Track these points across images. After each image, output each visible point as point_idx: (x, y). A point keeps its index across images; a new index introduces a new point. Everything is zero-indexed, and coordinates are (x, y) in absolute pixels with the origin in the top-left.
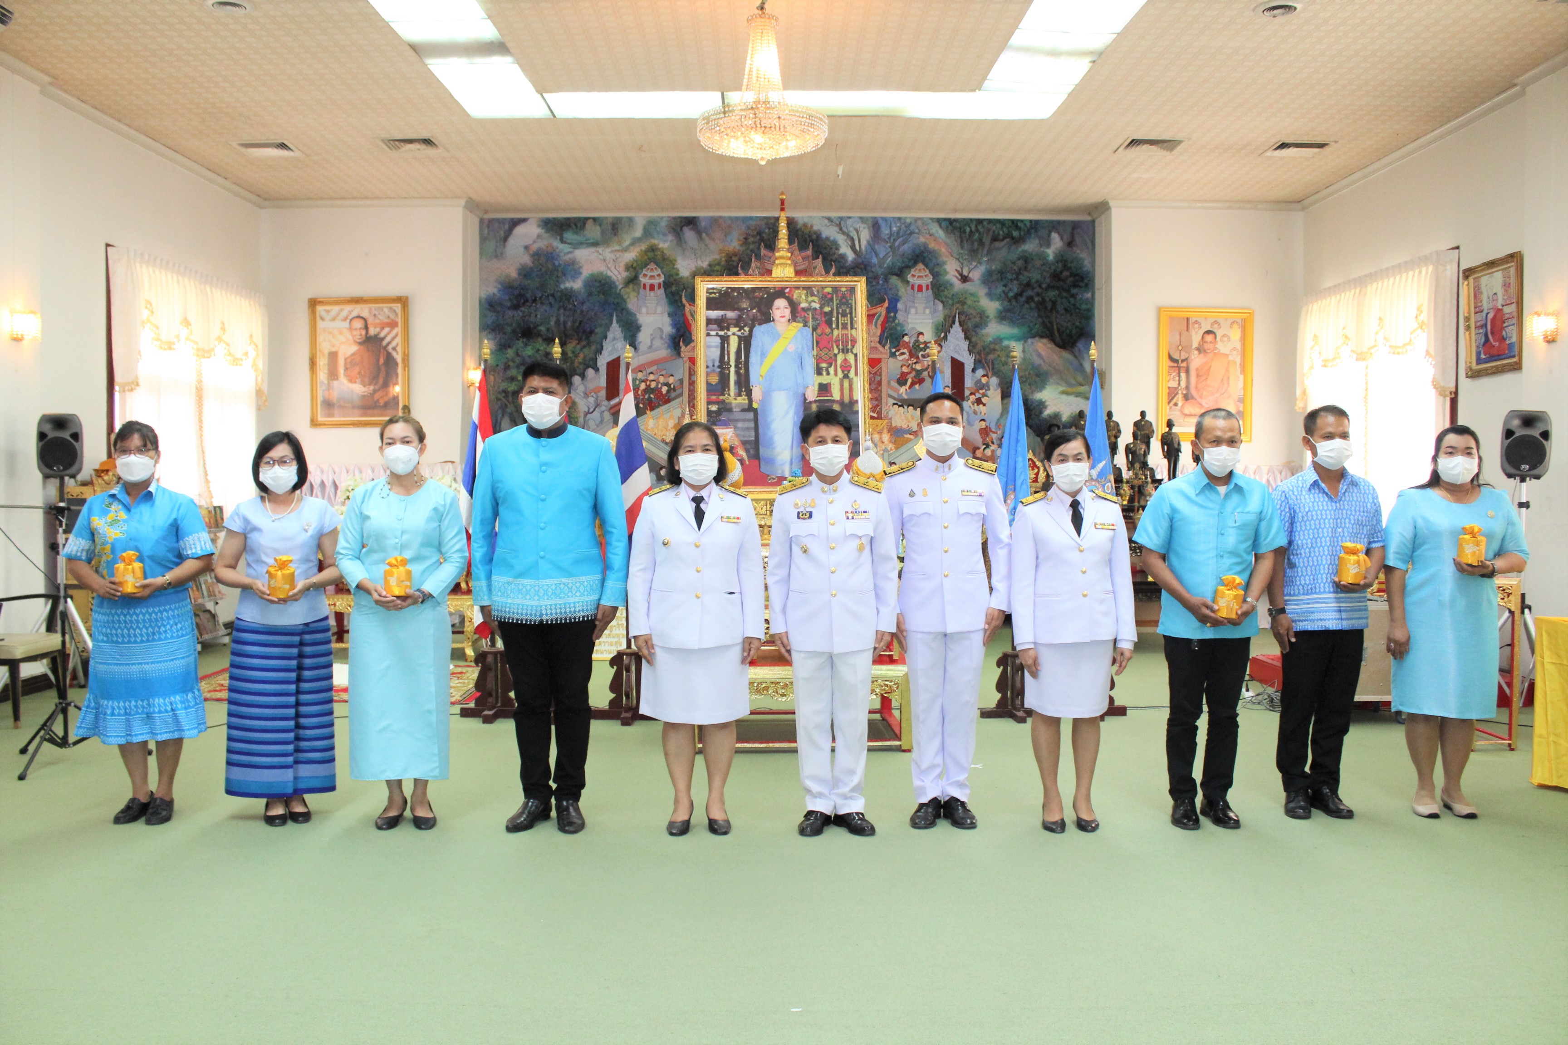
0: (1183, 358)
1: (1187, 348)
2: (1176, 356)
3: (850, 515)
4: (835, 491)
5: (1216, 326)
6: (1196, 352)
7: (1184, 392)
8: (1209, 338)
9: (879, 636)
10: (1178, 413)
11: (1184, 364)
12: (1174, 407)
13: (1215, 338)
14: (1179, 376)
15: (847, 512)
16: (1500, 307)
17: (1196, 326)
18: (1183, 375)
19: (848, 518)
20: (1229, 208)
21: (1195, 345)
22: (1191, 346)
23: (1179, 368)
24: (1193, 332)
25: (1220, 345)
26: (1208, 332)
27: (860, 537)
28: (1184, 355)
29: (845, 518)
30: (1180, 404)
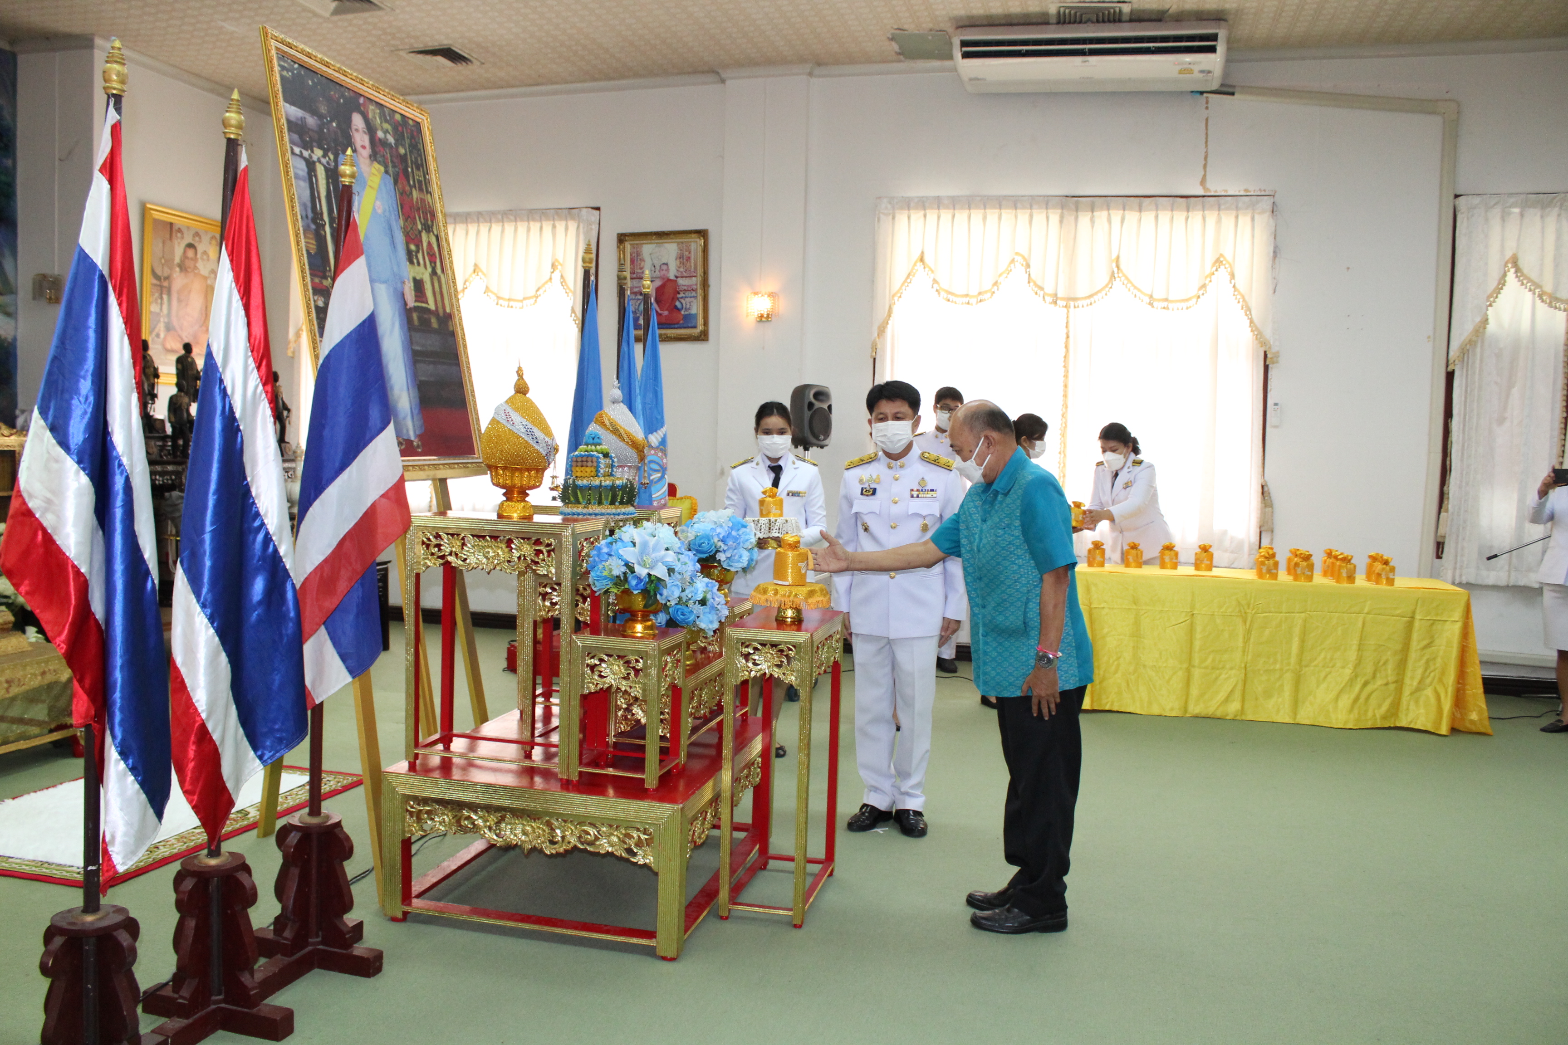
0: (166, 275)
1: (169, 262)
2: (159, 272)
3: (915, 494)
4: (902, 467)
5: (197, 239)
6: (178, 269)
7: (166, 320)
8: (190, 253)
9: (946, 625)
10: (160, 347)
11: (166, 284)
12: (156, 339)
13: (196, 253)
14: (161, 298)
15: (912, 490)
16: (672, 277)
17: (179, 235)
18: (165, 297)
19: (912, 496)
20: (212, 91)
21: (177, 260)
22: (173, 260)
23: (161, 287)
24: (176, 242)
25: (200, 264)
26: (190, 246)
27: (924, 517)
28: (166, 272)
29: (909, 496)
30: (162, 335)
